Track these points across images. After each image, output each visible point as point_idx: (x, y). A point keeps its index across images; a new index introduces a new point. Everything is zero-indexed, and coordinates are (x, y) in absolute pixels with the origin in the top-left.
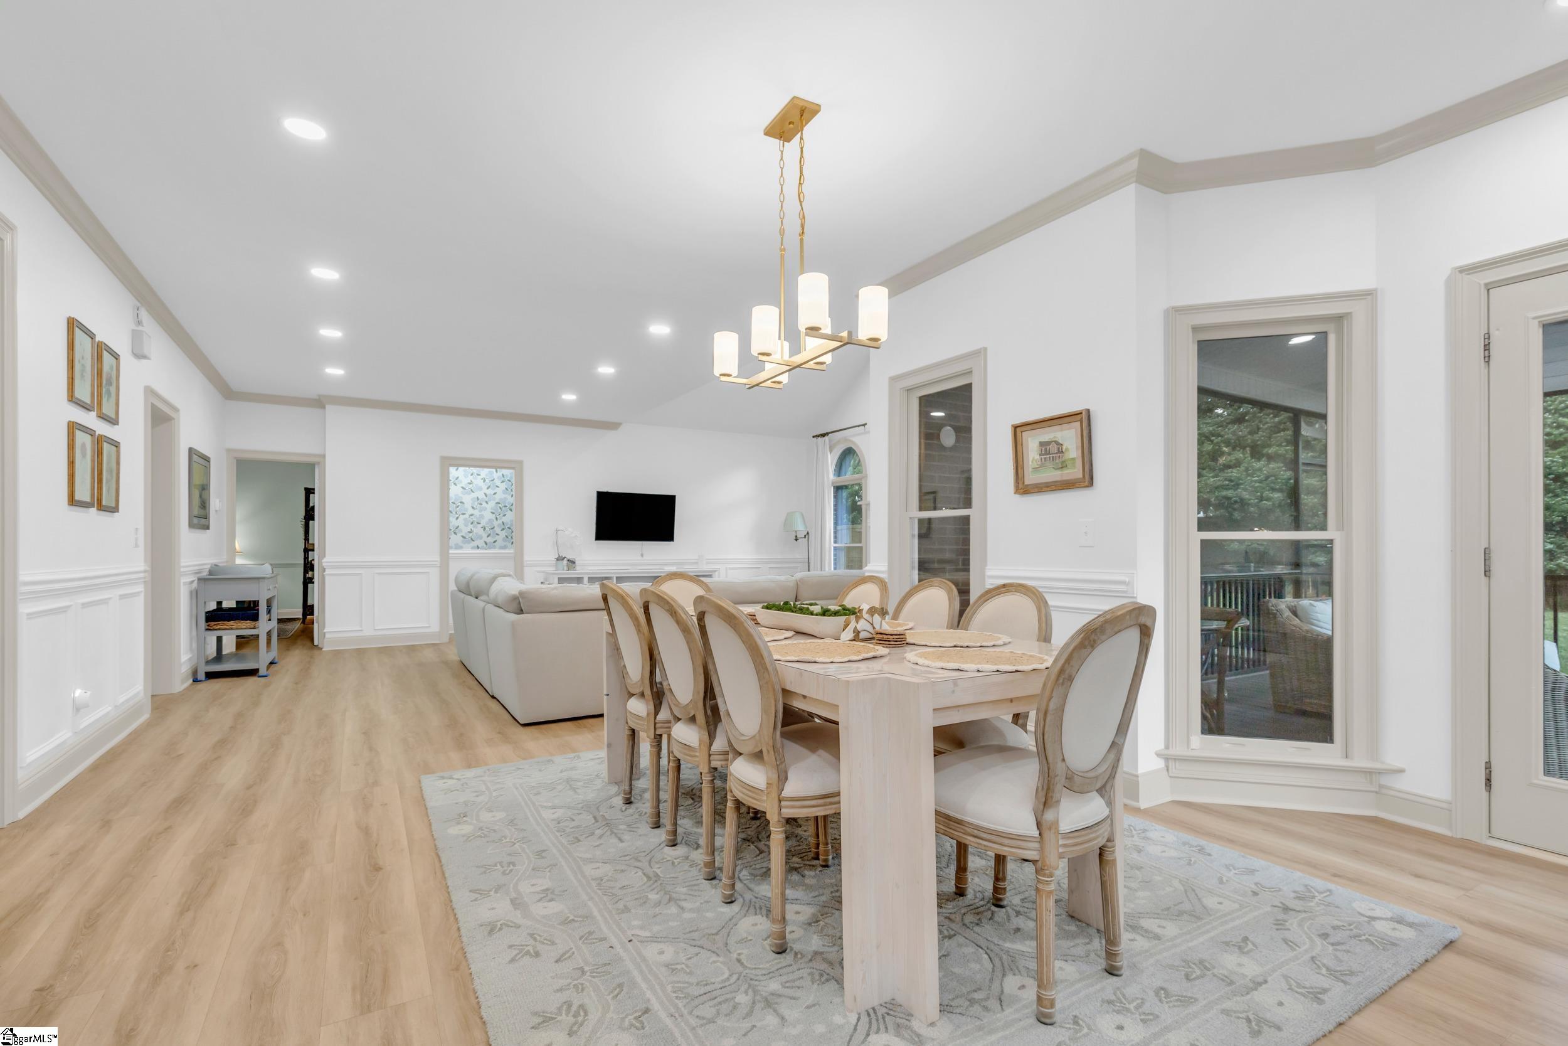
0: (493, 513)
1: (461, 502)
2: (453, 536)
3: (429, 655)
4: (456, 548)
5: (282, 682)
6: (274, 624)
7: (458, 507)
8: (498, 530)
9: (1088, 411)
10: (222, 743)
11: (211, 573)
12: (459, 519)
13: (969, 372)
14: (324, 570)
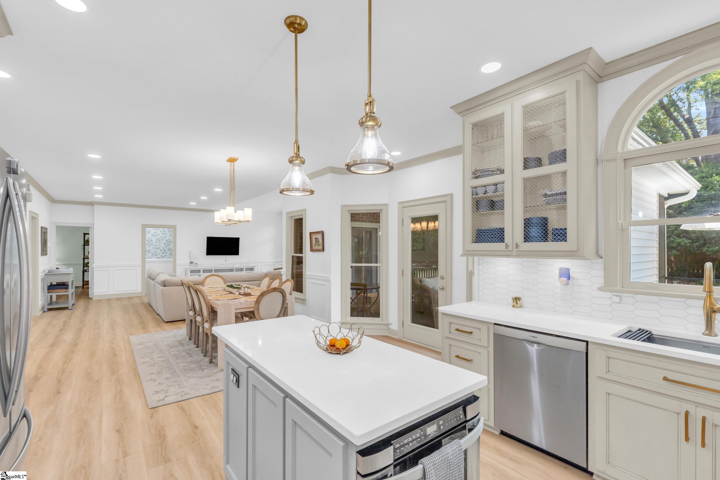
0: (165, 244)
1: (151, 240)
2: (148, 254)
3: (137, 301)
4: (149, 258)
5: (78, 311)
6: (74, 290)
7: (150, 242)
8: (167, 251)
9: (323, 231)
10: (61, 330)
11: (49, 272)
12: (151, 247)
13: (302, 215)
14: (93, 269)
